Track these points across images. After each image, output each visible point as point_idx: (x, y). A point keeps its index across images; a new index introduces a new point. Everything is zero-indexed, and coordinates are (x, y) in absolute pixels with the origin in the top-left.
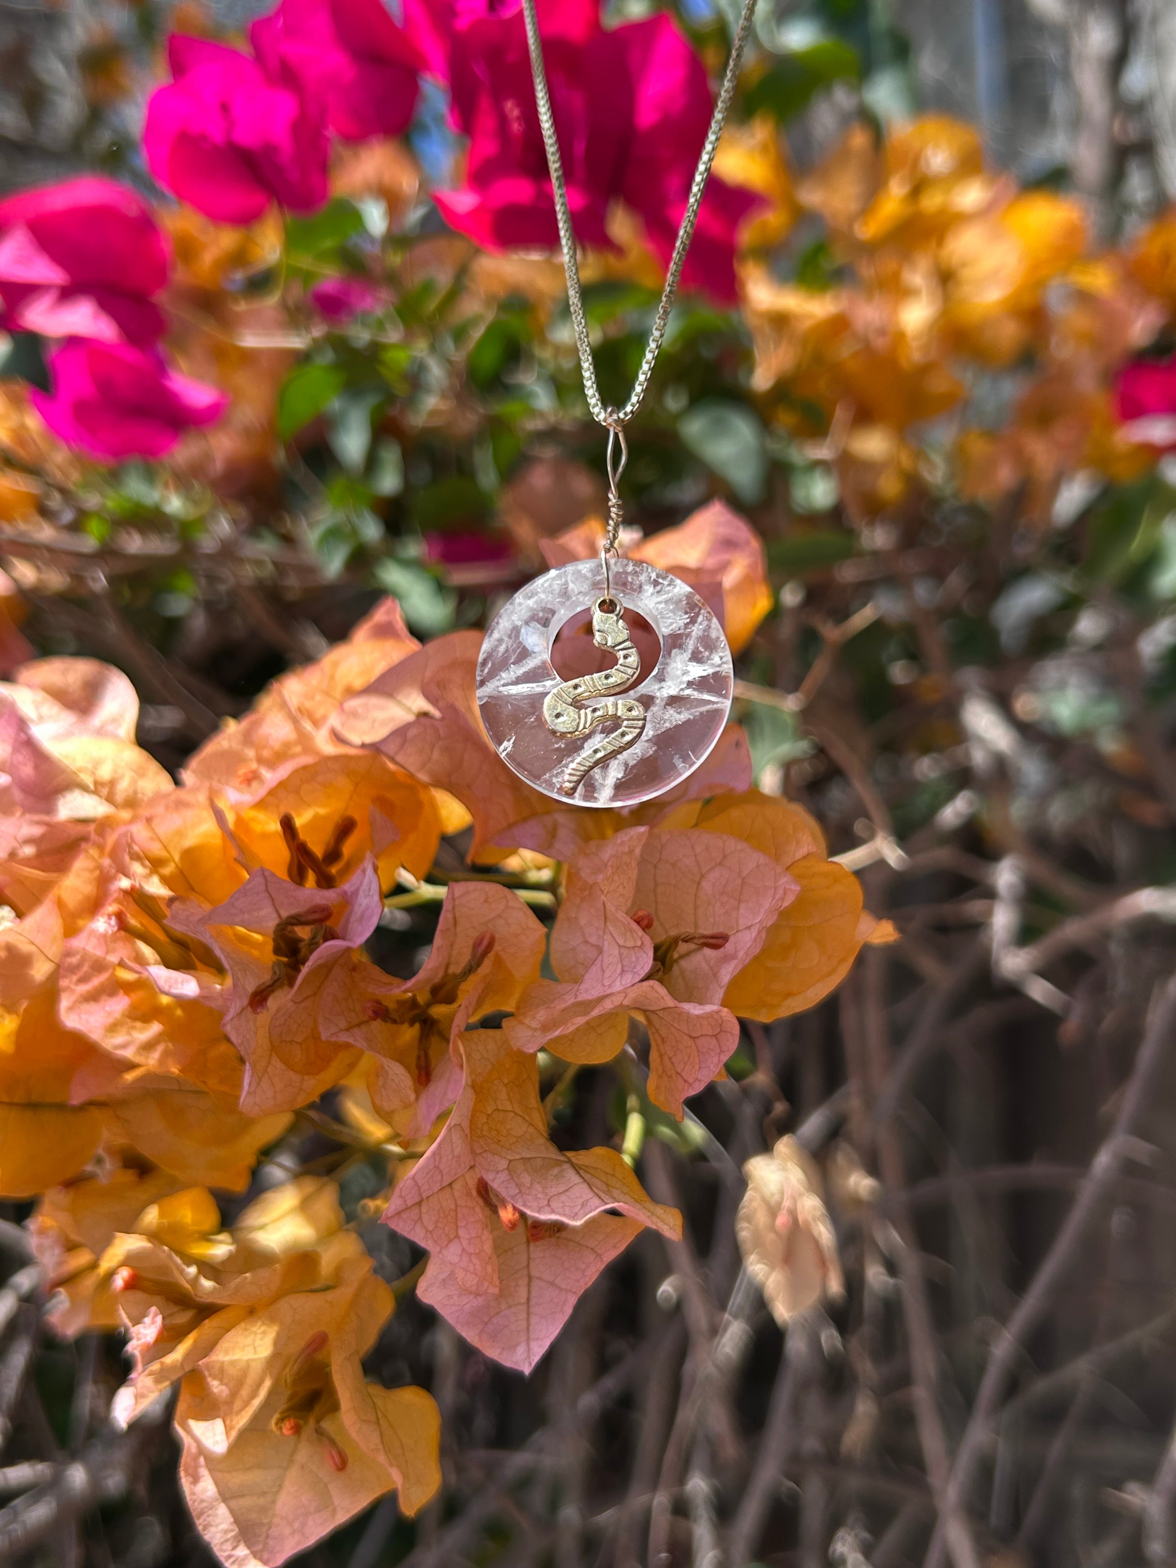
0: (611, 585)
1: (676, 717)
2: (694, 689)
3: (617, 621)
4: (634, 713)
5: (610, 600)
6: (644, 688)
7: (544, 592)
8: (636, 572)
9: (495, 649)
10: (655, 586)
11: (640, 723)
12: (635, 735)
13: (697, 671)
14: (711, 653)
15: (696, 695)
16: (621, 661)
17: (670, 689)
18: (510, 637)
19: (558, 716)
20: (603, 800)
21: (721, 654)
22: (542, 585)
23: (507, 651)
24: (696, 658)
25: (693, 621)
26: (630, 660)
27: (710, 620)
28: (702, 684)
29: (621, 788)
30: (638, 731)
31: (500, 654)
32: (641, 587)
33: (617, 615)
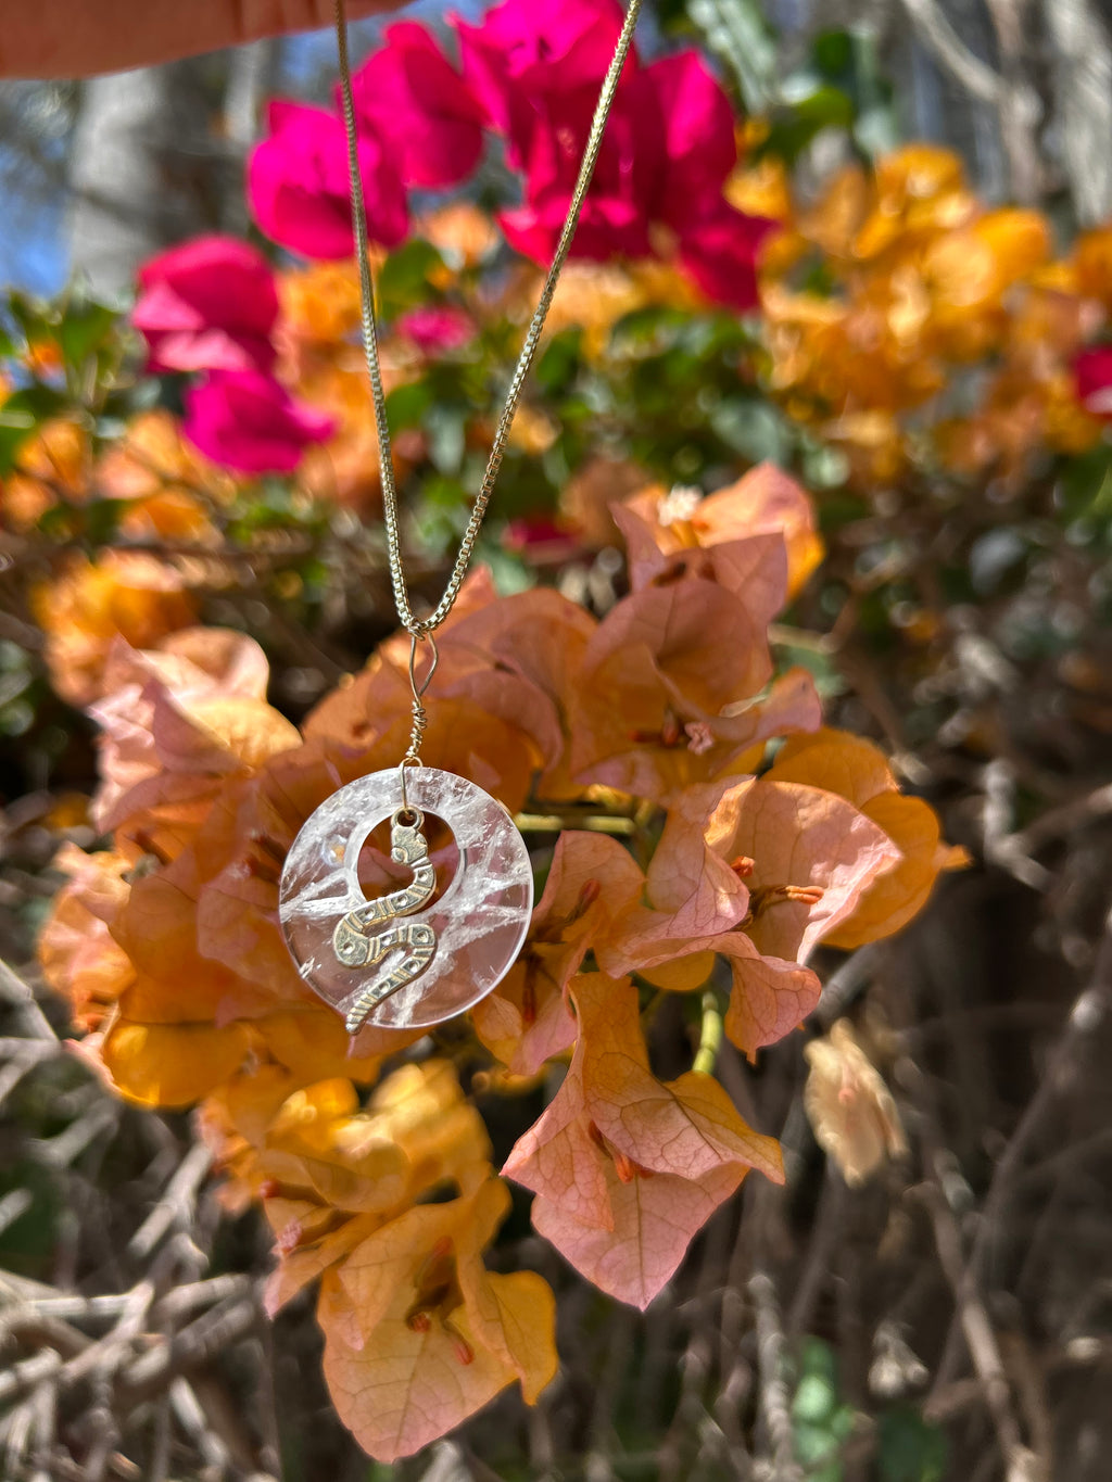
1: (469, 934)
2: (492, 905)
3: (416, 834)
4: (425, 939)
5: (411, 812)
6: (437, 908)
8: (436, 782)
9: (297, 864)
12: (422, 965)
13: (497, 885)
14: (512, 861)
15: (492, 910)
16: (416, 879)
17: (466, 907)
19: (346, 947)
21: (520, 864)
23: (309, 867)
24: (496, 868)
25: (491, 832)
26: (424, 879)
28: (501, 898)
31: (303, 870)
32: (440, 797)
33: (416, 828)
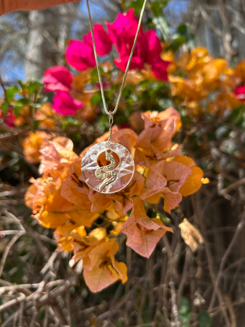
0: (110, 147)
1: (122, 175)
2: (127, 169)
4: (114, 174)
5: (110, 150)
6: (116, 169)
7: (96, 148)
8: (115, 144)
9: (85, 159)
10: (119, 147)
11: (116, 176)
13: (127, 165)
14: (130, 162)
15: (127, 170)
16: (112, 163)
17: (122, 169)
18: (88, 157)
19: (98, 175)
20: (107, 192)
21: (132, 162)
22: (95, 146)
23: (88, 160)
24: (127, 162)
25: (126, 155)
26: (113, 163)
27: (130, 155)
28: (128, 168)
29: (111, 190)
30: (115, 178)
31: (86, 161)
32: (116, 148)
33: (111, 153)
